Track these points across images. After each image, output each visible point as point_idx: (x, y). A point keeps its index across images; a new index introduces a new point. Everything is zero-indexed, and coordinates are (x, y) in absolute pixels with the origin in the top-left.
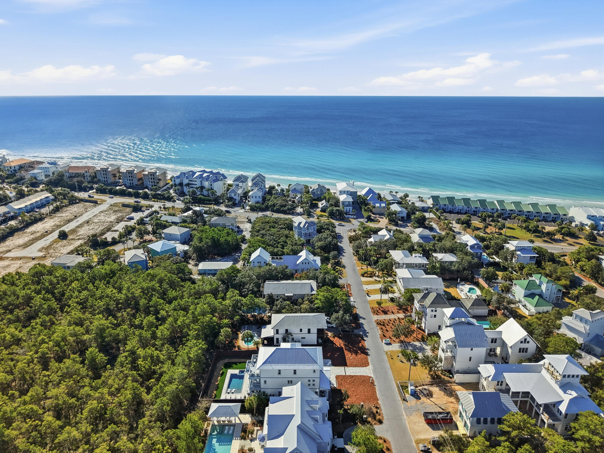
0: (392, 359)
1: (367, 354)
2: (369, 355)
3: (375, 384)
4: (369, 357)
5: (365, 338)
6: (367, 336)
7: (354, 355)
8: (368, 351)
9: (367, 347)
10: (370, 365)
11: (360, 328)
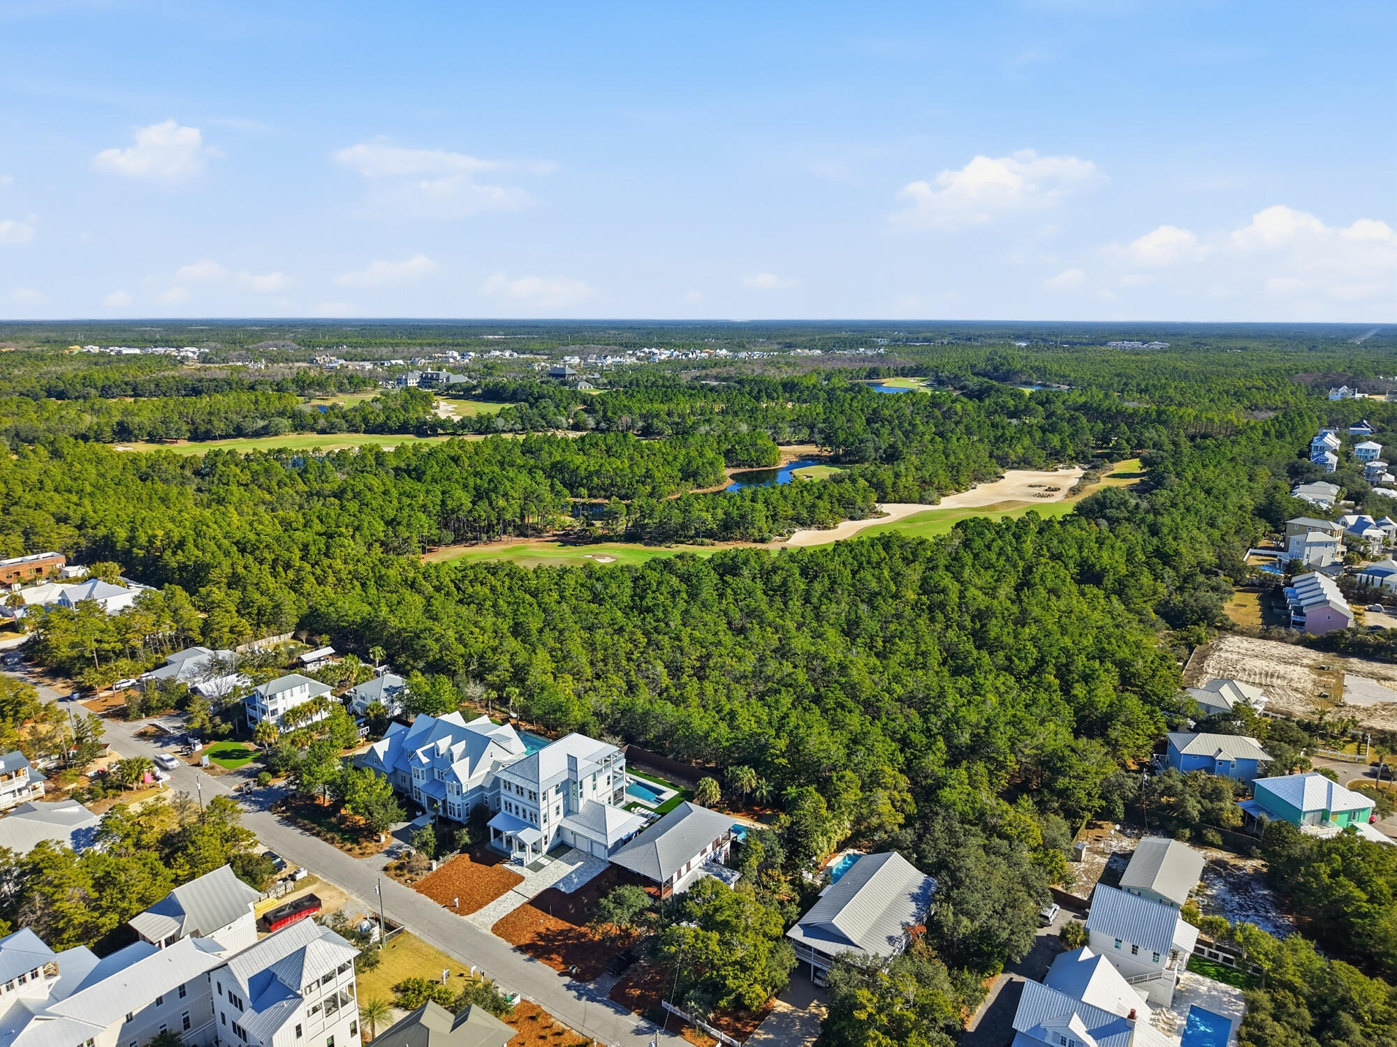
0: (461, 975)
1: (522, 949)
2: (515, 950)
3: (446, 910)
4: (511, 946)
5: (567, 980)
6: (569, 987)
7: (542, 930)
8: (527, 956)
9: (539, 963)
10: (489, 933)
11: (611, 998)
